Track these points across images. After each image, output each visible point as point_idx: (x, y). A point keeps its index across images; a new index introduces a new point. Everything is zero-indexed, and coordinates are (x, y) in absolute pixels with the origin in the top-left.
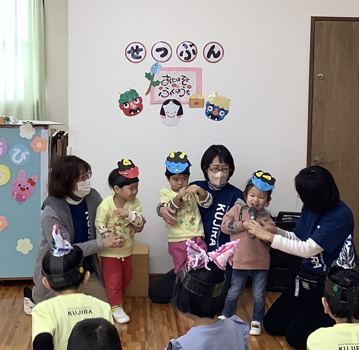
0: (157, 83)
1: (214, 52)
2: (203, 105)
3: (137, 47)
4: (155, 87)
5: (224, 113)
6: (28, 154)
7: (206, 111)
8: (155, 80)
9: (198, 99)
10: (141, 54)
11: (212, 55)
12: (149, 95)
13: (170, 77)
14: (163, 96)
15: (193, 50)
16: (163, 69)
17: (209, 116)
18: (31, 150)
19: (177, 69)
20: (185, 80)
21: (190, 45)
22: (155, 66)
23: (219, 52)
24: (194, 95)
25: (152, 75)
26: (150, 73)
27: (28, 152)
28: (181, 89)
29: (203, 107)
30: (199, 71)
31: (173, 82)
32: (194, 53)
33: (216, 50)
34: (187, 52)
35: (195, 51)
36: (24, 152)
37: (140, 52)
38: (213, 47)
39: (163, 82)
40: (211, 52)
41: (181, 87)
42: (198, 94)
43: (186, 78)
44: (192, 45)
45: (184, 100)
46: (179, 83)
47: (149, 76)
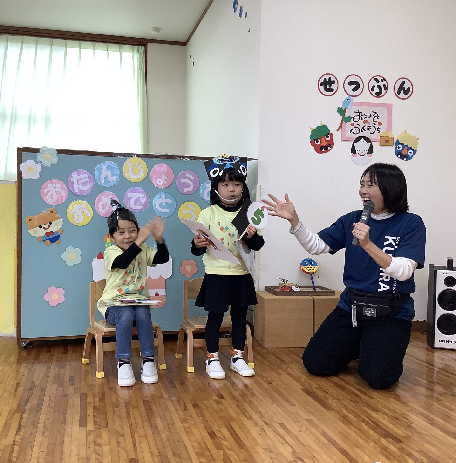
0: (349, 118)
1: (404, 88)
2: (393, 144)
3: (330, 78)
4: (346, 123)
5: (413, 153)
7: (395, 150)
8: (346, 116)
9: (389, 137)
10: (334, 86)
11: (402, 91)
12: (340, 130)
13: (361, 113)
14: (355, 133)
15: (384, 85)
16: (355, 104)
19: (369, 104)
20: (376, 117)
21: (381, 80)
22: (347, 100)
23: (409, 88)
24: (384, 132)
26: (342, 108)
28: (372, 126)
29: (393, 146)
30: (389, 107)
31: (364, 119)
32: (386, 88)
33: (406, 86)
34: (379, 87)
35: (386, 86)
37: (332, 85)
38: (404, 82)
39: (355, 118)
40: (401, 88)
41: (372, 123)
42: (387, 131)
43: (377, 114)
44: (383, 80)
45: (374, 137)
46: (370, 120)
47: (341, 111)
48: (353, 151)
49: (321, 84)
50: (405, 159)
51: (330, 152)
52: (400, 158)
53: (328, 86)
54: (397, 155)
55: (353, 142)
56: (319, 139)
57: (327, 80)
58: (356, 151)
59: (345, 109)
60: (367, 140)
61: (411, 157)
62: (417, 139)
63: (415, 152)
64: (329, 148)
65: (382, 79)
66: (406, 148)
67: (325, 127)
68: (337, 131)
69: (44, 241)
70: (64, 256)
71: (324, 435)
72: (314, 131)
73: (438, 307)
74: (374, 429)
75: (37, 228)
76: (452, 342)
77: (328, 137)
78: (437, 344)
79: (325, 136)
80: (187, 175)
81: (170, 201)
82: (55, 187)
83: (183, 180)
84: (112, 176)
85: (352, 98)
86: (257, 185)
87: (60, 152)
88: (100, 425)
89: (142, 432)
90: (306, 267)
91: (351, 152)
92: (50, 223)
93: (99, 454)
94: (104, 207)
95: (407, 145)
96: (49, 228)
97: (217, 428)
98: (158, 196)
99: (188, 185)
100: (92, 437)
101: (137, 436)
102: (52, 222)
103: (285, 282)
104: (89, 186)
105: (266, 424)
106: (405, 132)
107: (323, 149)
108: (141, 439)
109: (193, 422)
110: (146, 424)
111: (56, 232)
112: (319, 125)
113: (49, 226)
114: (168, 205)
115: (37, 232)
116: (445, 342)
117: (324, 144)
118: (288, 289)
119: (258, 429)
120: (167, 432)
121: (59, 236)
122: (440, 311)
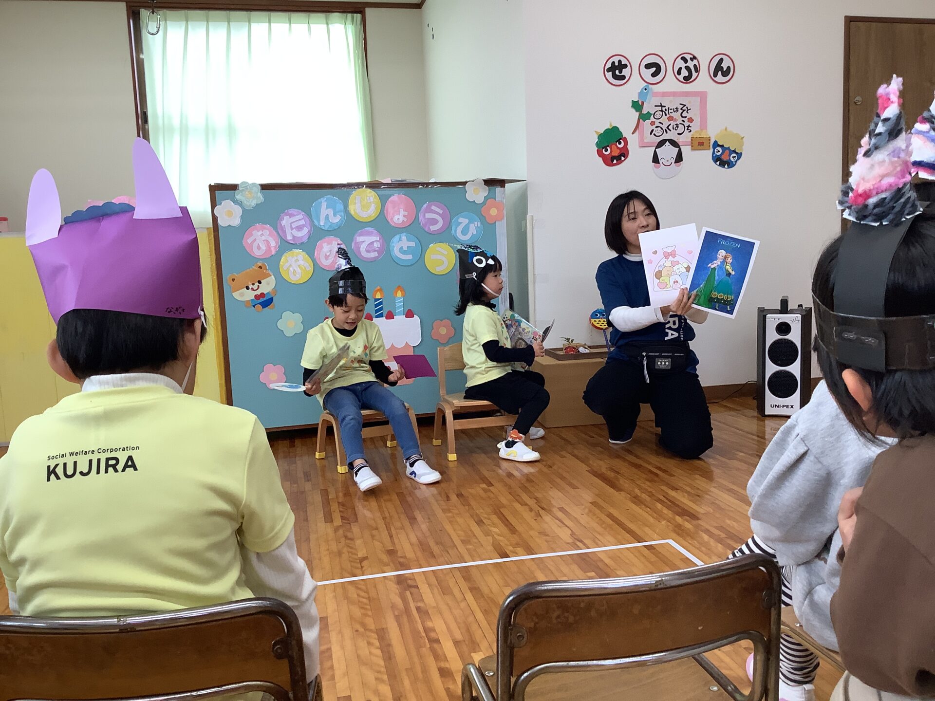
0: (647, 116)
1: (722, 68)
2: (710, 146)
3: (620, 61)
4: (644, 121)
5: (736, 157)
6: (479, 226)
7: (712, 155)
8: (645, 112)
9: (703, 137)
10: (626, 72)
11: (720, 73)
12: (637, 132)
13: (665, 107)
14: (657, 135)
15: (695, 66)
16: (656, 94)
17: (717, 162)
18: (482, 218)
19: (674, 94)
20: (685, 110)
21: (691, 59)
22: (644, 90)
23: (729, 68)
24: (697, 132)
25: (641, 104)
26: (638, 101)
27: (479, 223)
28: (680, 124)
29: (709, 149)
30: (702, 96)
31: (669, 114)
32: (697, 69)
33: (724, 66)
34: (687, 68)
35: (696, 66)
36: (473, 223)
37: (623, 70)
38: (721, 60)
39: (655, 114)
40: (719, 68)
41: (680, 120)
42: (702, 130)
43: (686, 107)
44: (694, 58)
45: (684, 139)
46: (676, 115)
47: (637, 106)
48: (656, 160)
49: (609, 70)
50: (726, 166)
51: (624, 163)
52: (720, 165)
53: (617, 72)
54: (715, 162)
55: (654, 148)
56: (608, 146)
57: (617, 64)
58: (660, 159)
59: (643, 103)
60: (674, 143)
61: (734, 163)
62: (742, 138)
63: (739, 155)
64: (623, 158)
65: (692, 57)
66: (727, 151)
67: (615, 129)
68: (633, 133)
69: (254, 306)
70: (280, 324)
71: (610, 516)
72: (601, 136)
73: (769, 363)
74: (668, 508)
75: (244, 289)
76: (787, 406)
77: (620, 143)
78: (768, 411)
79: (616, 142)
80: (433, 208)
81: (413, 244)
82: (262, 235)
83: (428, 216)
84: (335, 215)
85: (650, 86)
86: (528, 216)
87: (265, 187)
88: (349, 520)
89: (398, 524)
90: (597, 320)
91: (653, 162)
92: (260, 282)
93: (351, 548)
94: (327, 257)
95: (729, 147)
96: (259, 289)
97: (486, 516)
98: (397, 237)
99: (435, 222)
100: (341, 532)
101: (392, 529)
102: (262, 281)
103: (570, 341)
104: (305, 230)
105: (543, 509)
106: (726, 129)
107: (615, 160)
108: (398, 531)
109: (457, 512)
110: (403, 516)
111: (268, 293)
112: (608, 127)
113: (258, 286)
114: (410, 250)
115: (243, 295)
116: (778, 407)
117: (616, 153)
118: (573, 351)
119: (533, 514)
120: (428, 522)
121: (272, 299)
122: (771, 368)
